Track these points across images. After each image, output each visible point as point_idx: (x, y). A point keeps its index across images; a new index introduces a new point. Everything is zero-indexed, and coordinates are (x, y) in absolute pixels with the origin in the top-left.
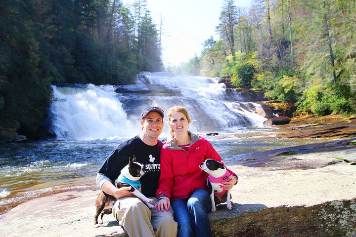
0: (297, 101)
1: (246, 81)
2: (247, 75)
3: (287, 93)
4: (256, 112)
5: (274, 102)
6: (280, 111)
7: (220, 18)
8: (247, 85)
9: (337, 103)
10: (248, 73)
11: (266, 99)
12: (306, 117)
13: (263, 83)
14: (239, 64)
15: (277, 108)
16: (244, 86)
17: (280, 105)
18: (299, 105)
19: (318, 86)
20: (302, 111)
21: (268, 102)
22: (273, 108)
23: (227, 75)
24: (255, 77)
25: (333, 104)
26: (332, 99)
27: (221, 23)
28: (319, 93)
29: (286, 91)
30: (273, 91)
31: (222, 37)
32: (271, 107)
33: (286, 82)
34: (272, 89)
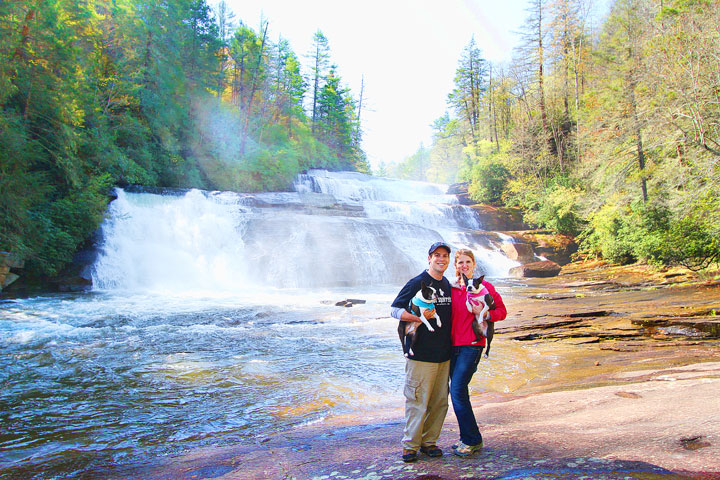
0: (579, 233)
1: (494, 192)
2: (496, 183)
3: (563, 218)
4: (501, 251)
5: (538, 233)
6: (549, 250)
7: (456, 80)
8: (495, 200)
9: (644, 243)
10: (499, 179)
11: (526, 227)
12: (593, 263)
13: (523, 198)
14: (484, 163)
15: (542, 245)
16: (491, 201)
17: (550, 238)
18: (582, 240)
19: (614, 208)
20: (587, 253)
21: (528, 232)
22: (534, 244)
23: (462, 181)
24: (508, 186)
25: (637, 244)
26: (637, 233)
27: (457, 88)
28: (616, 221)
29: (561, 214)
30: (538, 213)
31: (459, 115)
32: (531, 242)
33: (560, 198)
34: (537, 208)
